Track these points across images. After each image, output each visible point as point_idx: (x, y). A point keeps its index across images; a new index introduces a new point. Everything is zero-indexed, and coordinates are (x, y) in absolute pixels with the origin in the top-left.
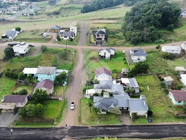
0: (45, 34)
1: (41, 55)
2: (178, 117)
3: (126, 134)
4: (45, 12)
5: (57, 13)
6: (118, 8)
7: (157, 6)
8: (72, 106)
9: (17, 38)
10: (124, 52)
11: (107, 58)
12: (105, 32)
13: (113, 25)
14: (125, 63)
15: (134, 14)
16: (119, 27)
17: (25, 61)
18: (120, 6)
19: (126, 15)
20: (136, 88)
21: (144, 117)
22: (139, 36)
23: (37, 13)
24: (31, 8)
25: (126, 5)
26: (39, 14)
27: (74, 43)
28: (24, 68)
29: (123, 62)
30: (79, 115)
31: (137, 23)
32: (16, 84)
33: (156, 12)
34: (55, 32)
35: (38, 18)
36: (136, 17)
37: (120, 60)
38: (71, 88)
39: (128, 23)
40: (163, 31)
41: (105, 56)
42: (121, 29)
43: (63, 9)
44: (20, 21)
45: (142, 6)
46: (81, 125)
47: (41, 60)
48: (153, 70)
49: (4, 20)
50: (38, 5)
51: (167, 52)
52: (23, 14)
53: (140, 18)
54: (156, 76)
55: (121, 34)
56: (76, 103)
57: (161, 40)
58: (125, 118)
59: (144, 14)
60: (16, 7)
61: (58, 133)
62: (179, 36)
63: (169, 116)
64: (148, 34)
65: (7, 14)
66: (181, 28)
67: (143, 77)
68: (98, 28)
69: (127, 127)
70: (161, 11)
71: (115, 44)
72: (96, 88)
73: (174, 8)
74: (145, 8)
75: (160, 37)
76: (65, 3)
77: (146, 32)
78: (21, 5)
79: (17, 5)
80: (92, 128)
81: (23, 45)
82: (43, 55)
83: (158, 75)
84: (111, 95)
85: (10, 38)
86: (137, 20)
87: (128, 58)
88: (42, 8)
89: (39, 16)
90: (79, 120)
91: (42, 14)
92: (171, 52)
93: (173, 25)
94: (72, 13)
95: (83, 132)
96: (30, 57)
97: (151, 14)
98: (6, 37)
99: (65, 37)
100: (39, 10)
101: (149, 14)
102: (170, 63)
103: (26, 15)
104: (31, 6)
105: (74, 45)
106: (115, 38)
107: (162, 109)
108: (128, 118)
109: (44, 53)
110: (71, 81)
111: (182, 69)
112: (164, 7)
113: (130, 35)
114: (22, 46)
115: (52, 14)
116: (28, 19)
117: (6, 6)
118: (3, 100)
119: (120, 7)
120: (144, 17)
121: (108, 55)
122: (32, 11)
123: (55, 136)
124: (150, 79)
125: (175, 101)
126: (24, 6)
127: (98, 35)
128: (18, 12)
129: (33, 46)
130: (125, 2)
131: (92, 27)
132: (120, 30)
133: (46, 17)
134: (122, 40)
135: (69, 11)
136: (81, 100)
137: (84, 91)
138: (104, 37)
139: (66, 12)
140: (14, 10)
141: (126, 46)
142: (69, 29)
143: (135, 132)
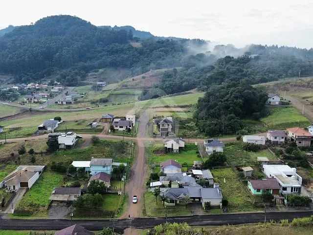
0: (94, 123)
1: (92, 148)
2: (256, 206)
3: (198, 222)
4: (87, 100)
5: (104, 101)
6: (189, 93)
7: (237, 91)
8: (135, 199)
9: (58, 129)
10: (196, 144)
11: (175, 151)
12: (171, 121)
13: (182, 113)
14: (198, 156)
15: (209, 100)
16: (190, 116)
17: (72, 154)
18: (191, 91)
19: (199, 101)
20: (210, 179)
21: (218, 207)
22: (215, 126)
23: (76, 101)
24: (67, 94)
25: (199, 90)
26: (79, 102)
27: (132, 135)
28: (72, 162)
29: (196, 155)
30: (143, 208)
31: (212, 111)
32: (64, 179)
33: (236, 98)
34: (107, 122)
35: (78, 108)
36: (212, 103)
37: (192, 154)
38: (131, 183)
39: (201, 111)
40: (248, 121)
41: (172, 149)
42: (192, 118)
43: (113, 96)
44: (53, 112)
45: (219, 91)
47: (93, 153)
48: (232, 163)
49: (31, 110)
50: (76, 91)
51: (249, 142)
52: (57, 102)
53: (216, 105)
54: (235, 169)
55: (192, 124)
56: (139, 197)
57: (243, 130)
58: (197, 209)
59: (221, 99)
60: (46, 94)
61: (121, 224)
62: (267, 126)
63: (247, 205)
64: (226, 123)
65: (34, 102)
66: (270, 116)
67: (219, 170)
68: (163, 116)
69: (199, 217)
70: (242, 96)
71: (186, 136)
72: (162, 180)
73: (259, 92)
74: (222, 93)
75: (242, 127)
76: (115, 88)
77: (224, 120)
78: (52, 90)
79: (46, 90)
80: (159, 219)
81: (70, 134)
82: (94, 147)
83: (236, 167)
84: (181, 186)
85: (49, 129)
86: (212, 107)
87: (202, 151)
88: (82, 94)
89: (79, 104)
90: (143, 213)
91: (83, 102)
92: (254, 142)
93: (258, 113)
94: (125, 101)
96: (79, 149)
97: (230, 99)
98: (44, 128)
99: (120, 127)
100: (79, 98)
101: (227, 100)
102: (253, 155)
103: (61, 103)
104: (67, 92)
105: (132, 137)
106: (185, 128)
107: (239, 199)
109: (94, 145)
110: (131, 176)
111: (265, 159)
112: (246, 91)
113: (204, 125)
114: (70, 136)
115: (97, 101)
116: (65, 108)
117: (32, 93)
118: (54, 192)
119: (191, 93)
120: (220, 103)
121: (176, 147)
122: (69, 98)
124: (227, 172)
125: (253, 190)
126: (56, 92)
127: (163, 125)
128: (49, 99)
129: (81, 138)
130: (198, 86)
131: (155, 116)
132: (191, 120)
133: (90, 106)
134: (194, 130)
135: (122, 98)
136: (144, 194)
137: (148, 184)
138: (170, 127)
139: (117, 99)
140: (43, 97)
141: (200, 138)
142: (125, 118)
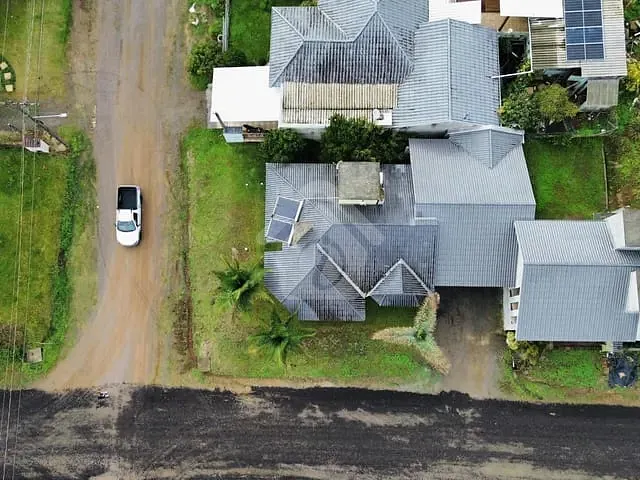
3: (456, 469)
8: (126, 227)
30: (179, 291)
46: (192, 381)
58: (470, 337)
61: (64, 441)
69: (468, 413)
80: (257, 406)
90: (180, 336)
95: (204, 437)
108: (485, 341)
123: (43, 462)
143: (514, 458)
